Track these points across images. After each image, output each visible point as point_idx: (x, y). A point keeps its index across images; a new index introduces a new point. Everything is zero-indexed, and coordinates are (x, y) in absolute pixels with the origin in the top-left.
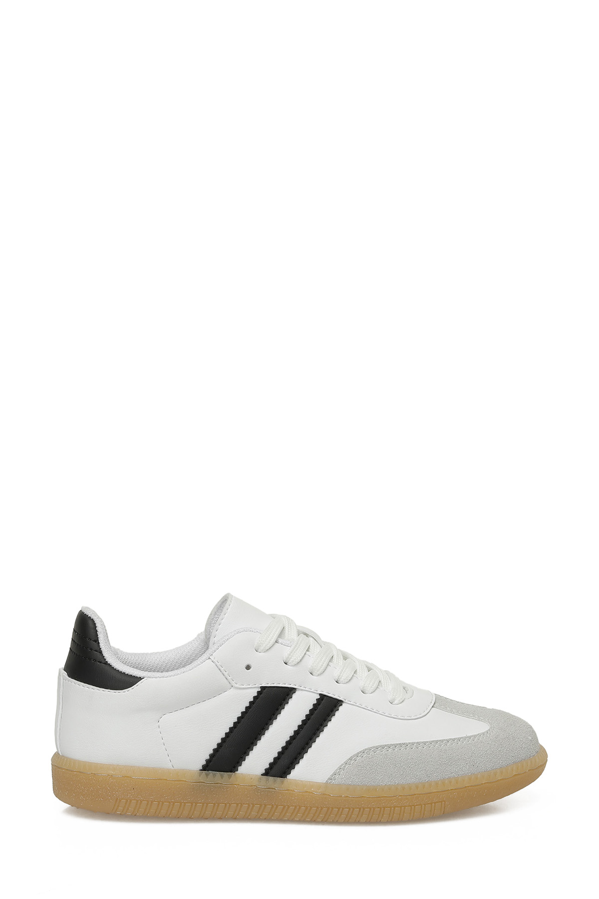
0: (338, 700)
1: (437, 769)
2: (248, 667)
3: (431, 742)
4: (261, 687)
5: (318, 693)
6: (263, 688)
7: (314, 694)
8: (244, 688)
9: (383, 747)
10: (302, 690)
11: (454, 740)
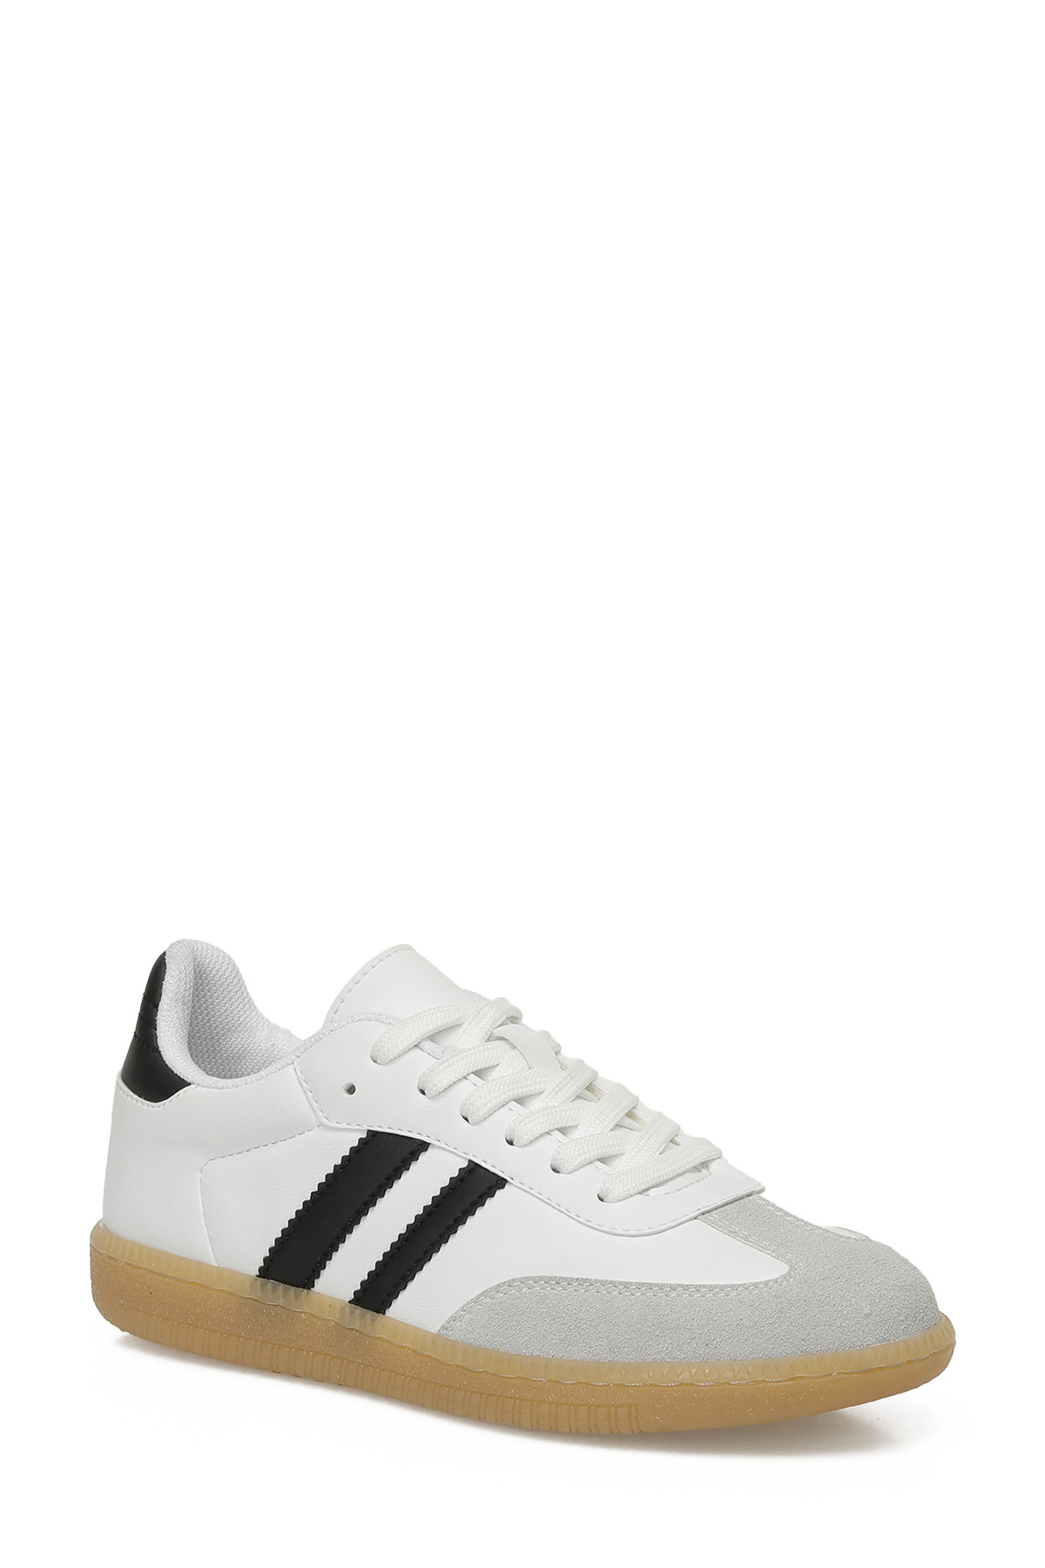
0: (498, 1176)
1: (631, 1339)
2: (351, 1090)
3: (639, 1286)
4: (369, 1131)
5: (466, 1159)
6: (372, 1135)
7: (459, 1159)
8: (339, 1130)
9: (548, 1280)
10: (440, 1148)
11: (686, 1287)
